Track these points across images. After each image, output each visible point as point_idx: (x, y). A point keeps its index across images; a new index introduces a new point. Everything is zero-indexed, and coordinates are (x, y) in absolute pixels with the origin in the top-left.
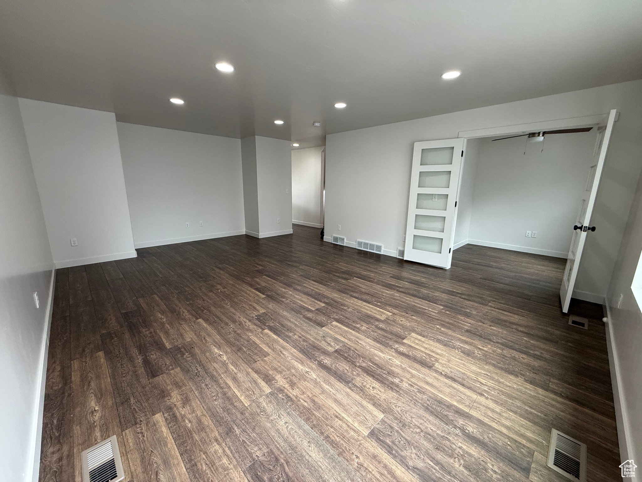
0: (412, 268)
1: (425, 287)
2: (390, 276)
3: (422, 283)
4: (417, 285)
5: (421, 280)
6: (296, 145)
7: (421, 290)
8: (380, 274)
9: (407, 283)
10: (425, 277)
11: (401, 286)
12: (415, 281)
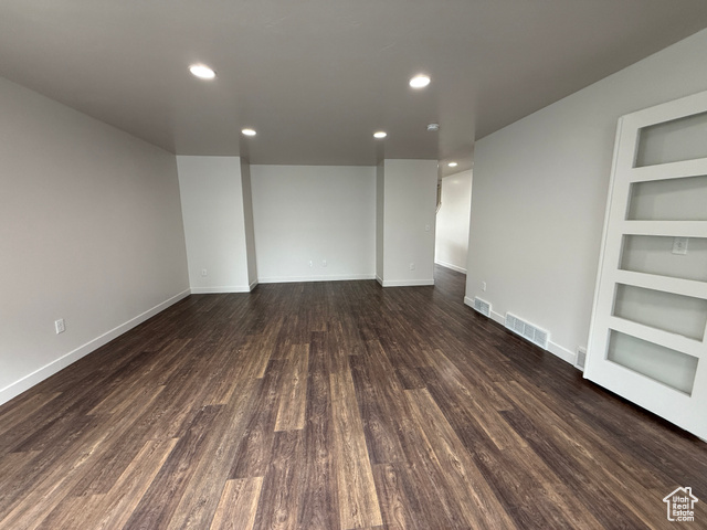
0: (587, 407)
1: (567, 479)
2: (504, 409)
3: (573, 464)
4: (548, 463)
5: (578, 455)
6: (453, 164)
7: (547, 485)
8: (486, 396)
9: (524, 445)
10: (602, 448)
11: (500, 448)
12: (557, 450)
